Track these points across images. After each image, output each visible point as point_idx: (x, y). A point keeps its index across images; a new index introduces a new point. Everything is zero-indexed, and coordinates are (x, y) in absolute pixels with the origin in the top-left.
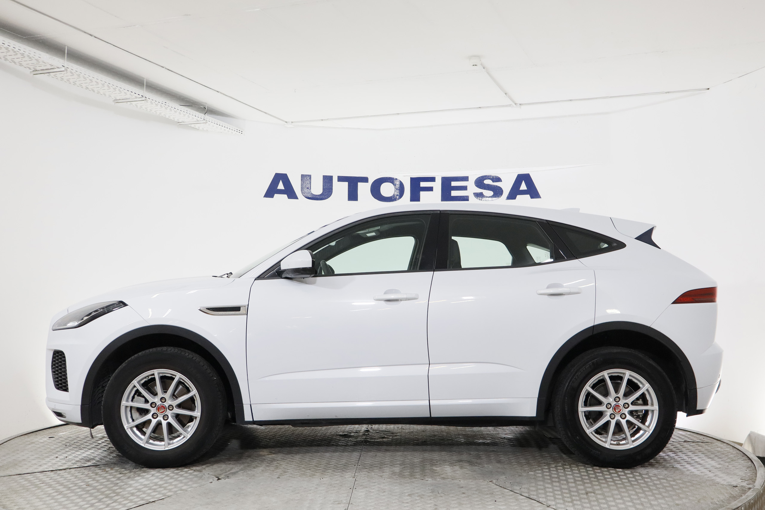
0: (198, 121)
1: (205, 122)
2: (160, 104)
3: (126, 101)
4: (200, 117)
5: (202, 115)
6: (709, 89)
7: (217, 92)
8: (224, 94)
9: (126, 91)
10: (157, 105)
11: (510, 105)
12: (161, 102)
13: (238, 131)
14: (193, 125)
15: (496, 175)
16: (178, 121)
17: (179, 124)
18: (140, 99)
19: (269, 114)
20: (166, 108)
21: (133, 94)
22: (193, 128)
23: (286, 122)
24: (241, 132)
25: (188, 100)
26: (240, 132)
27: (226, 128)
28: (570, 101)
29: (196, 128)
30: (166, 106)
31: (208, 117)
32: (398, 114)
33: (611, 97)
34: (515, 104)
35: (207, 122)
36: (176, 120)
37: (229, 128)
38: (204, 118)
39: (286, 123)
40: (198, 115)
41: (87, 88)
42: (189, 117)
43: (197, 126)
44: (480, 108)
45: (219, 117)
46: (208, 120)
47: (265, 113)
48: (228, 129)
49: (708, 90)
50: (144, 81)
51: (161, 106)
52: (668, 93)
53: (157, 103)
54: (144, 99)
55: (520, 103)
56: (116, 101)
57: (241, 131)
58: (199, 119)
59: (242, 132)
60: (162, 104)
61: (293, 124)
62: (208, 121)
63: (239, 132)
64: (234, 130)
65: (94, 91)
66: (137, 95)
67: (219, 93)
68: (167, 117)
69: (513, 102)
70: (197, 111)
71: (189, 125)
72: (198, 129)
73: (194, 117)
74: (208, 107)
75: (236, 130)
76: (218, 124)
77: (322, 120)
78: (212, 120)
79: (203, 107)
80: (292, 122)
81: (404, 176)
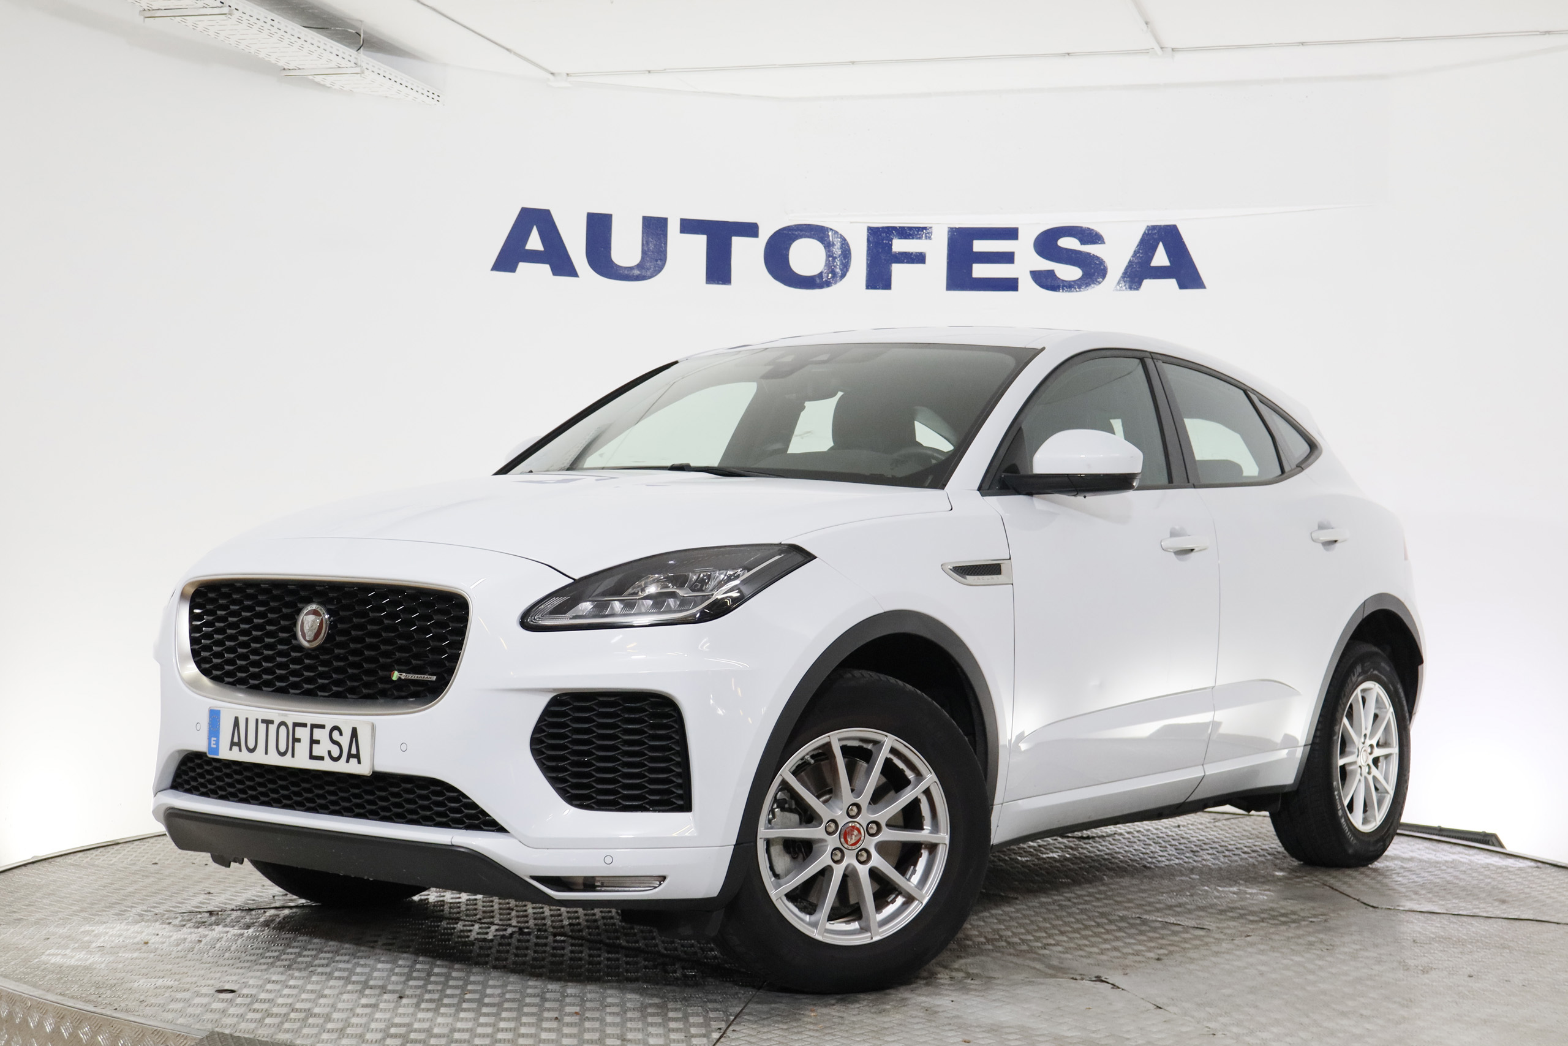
0: (343, 67)
1: (358, 70)
2: (260, 23)
3: (175, 12)
4: (347, 58)
5: (349, 52)
10: (250, 26)
11: (1146, 52)
12: (263, 19)
14: (318, 79)
15: (1092, 227)
16: (286, 67)
17: (285, 74)
18: (217, 11)
19: (515, 54)
20: (271, 35)
22: (318, 84)
23: (552, 74)
24: (437, 98)
26: (435, 97)
27: (403, 88)
29: (324, 86)
30: (273, 30)
31: (365, 58)
32: (853, 63)
34: (1161, 48)
35: (362, 72)
36: (281, 64)
37: (410, 87)
38: (355, 61)
39: (551, 77)
40: (344, 53)
42: (320, 57)
43: (329, 80)
44: (1069, 54)
45: (380, 55)
46: (364, 65)
47: (507, 50)
48: (408, 90)
51: (261, 30)
52: (1547, 35)
54: (226, 10)
55: (1175, 46)
56: (149, 13)
57: (436, 95)
58: (344, 63)
59: (439, 99)
60: (264, 24)
61: (569, 79)
62: (365, 68)
64: (421, 91)
68: (262, 55)
69: (1159, 42)
70: (340, 41)
71: (311, 77)
72: (329, 88)
73: (333, 57)
74: (365, 33)
75: (426, 93)
76: (387, 77)
77: (649, 72)
78: (373, 66)
79: (354, 32)
80: (568, 74)
81: (852, 223)
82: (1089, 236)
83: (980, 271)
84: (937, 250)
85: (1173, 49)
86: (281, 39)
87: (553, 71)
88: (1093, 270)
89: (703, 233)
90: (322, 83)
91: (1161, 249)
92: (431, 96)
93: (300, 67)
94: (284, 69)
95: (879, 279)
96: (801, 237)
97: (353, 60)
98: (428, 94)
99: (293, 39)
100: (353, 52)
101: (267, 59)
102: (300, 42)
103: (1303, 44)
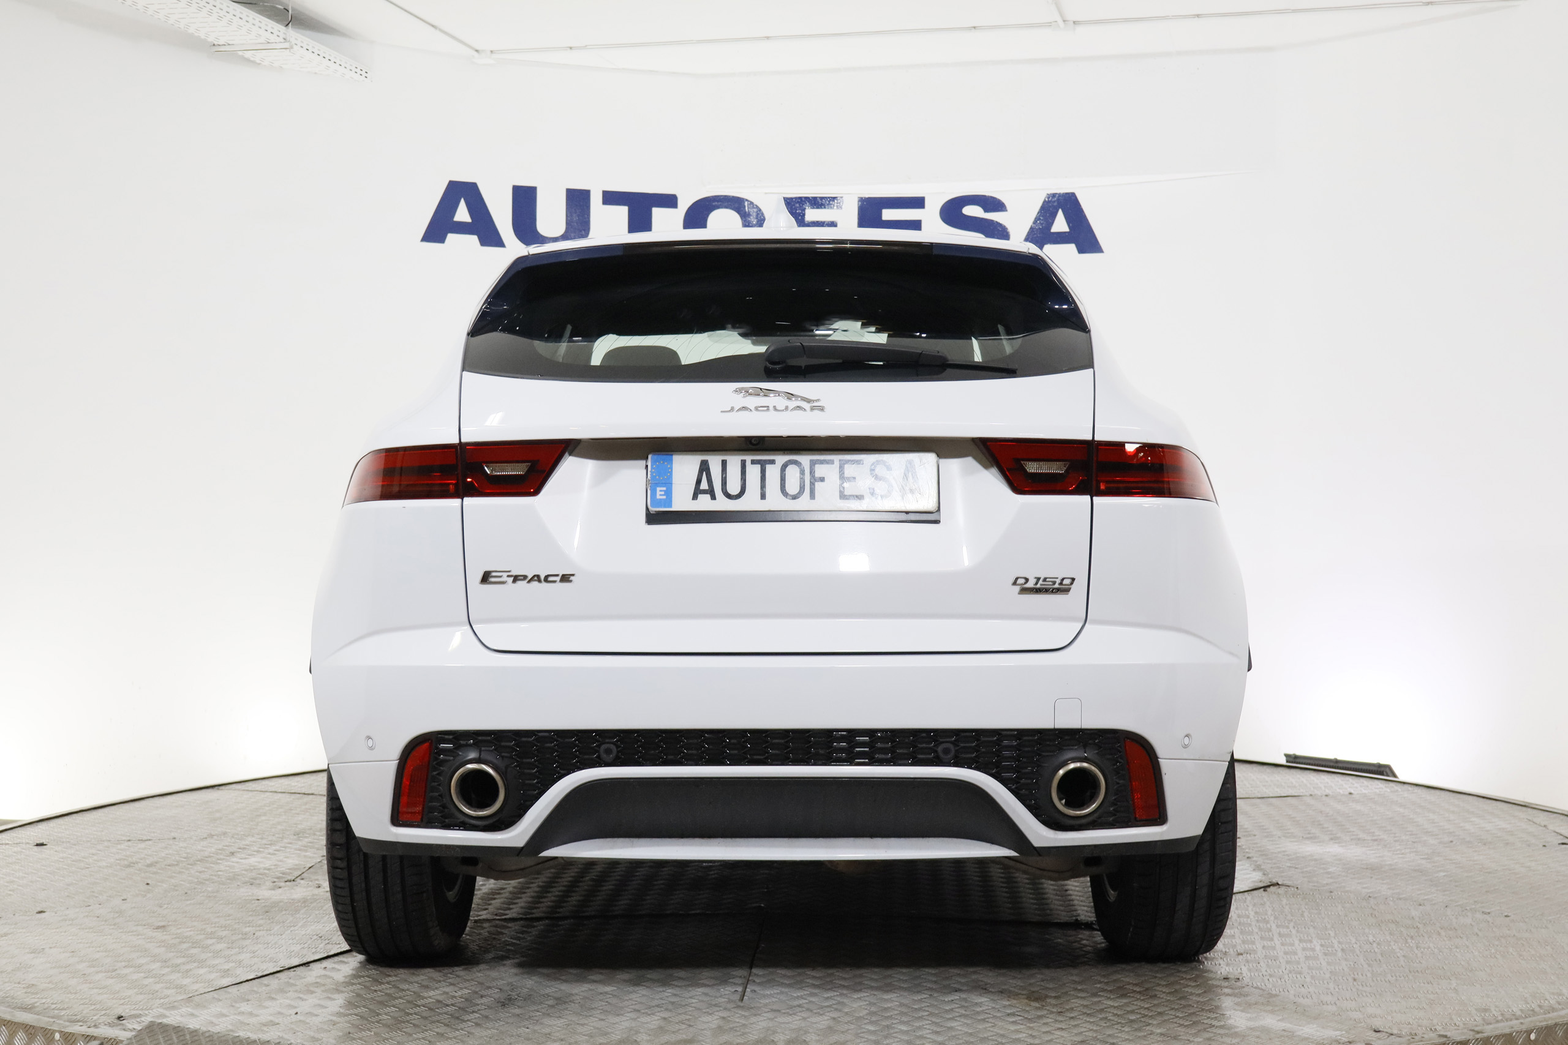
0: (269, 43)
1: (287, 45)
4: (276, 33)
5: (278, 28)
10: (180, 0)
11: (1049, 25)
13: (358, 70)
14: (248, 55)
15: (994, 195)
16: (216, 43)
17: (214, 50)
19: (441, 30)
20: (200, 9)
22: (248, 60)
23: (477, 51)
24: (364, 74)
27: (331, 64)
28: (1197, 19)
29: (254, 62)
30: (202, 4)
31: (292, 33)
32: (768, 38)
33: (1295, 11)
34: (1064, 21)
35: (291, 47)
36: (211, 39)
37: (338, 62)
38: (284, 36)
39: (476, 54)
40: (273, 28)
42: (249, 31)
43: (258, 57)
44: (975, 28)
45: (308, 32)
46: (293, 41)
47: (433, 26)
48: (336, 66)
51: (190, 4)
52: (1430, 6)
55: (1076, 20)
57: (364, 71)
58: (273, 38)
59: (366, 75)
61: (493, 56)
64: (349, 67)
68: (191, 30)
69: (1061, 15)
70: (269, 17)
71: (240, 53)
72: (259, 64)
73: (262, 32)
74: (293, 9)
75: (354, 70)
76: (316, 53)
77: (571, 48)
78: (302, 42)
79: (282, 7)
80: (492, 51)
81: (766, 193)
82: (993, 204)
84: (848, 218)
85: (1074, 22)
86: (210, 13)
87: (478, 48)
88: (996, 236)
89: (624, 204)
90: (252, 59)
91: (1060, 215)
92: (359, 72)
93: (230, 43)
94: (214, 45)
96: (718, 207)
97: (282, 36)
98: (356, 70)
99: (222, 13)
100: (282, 28)
101: (196, 34)
102: (229, 16)
103: (1198, 16)
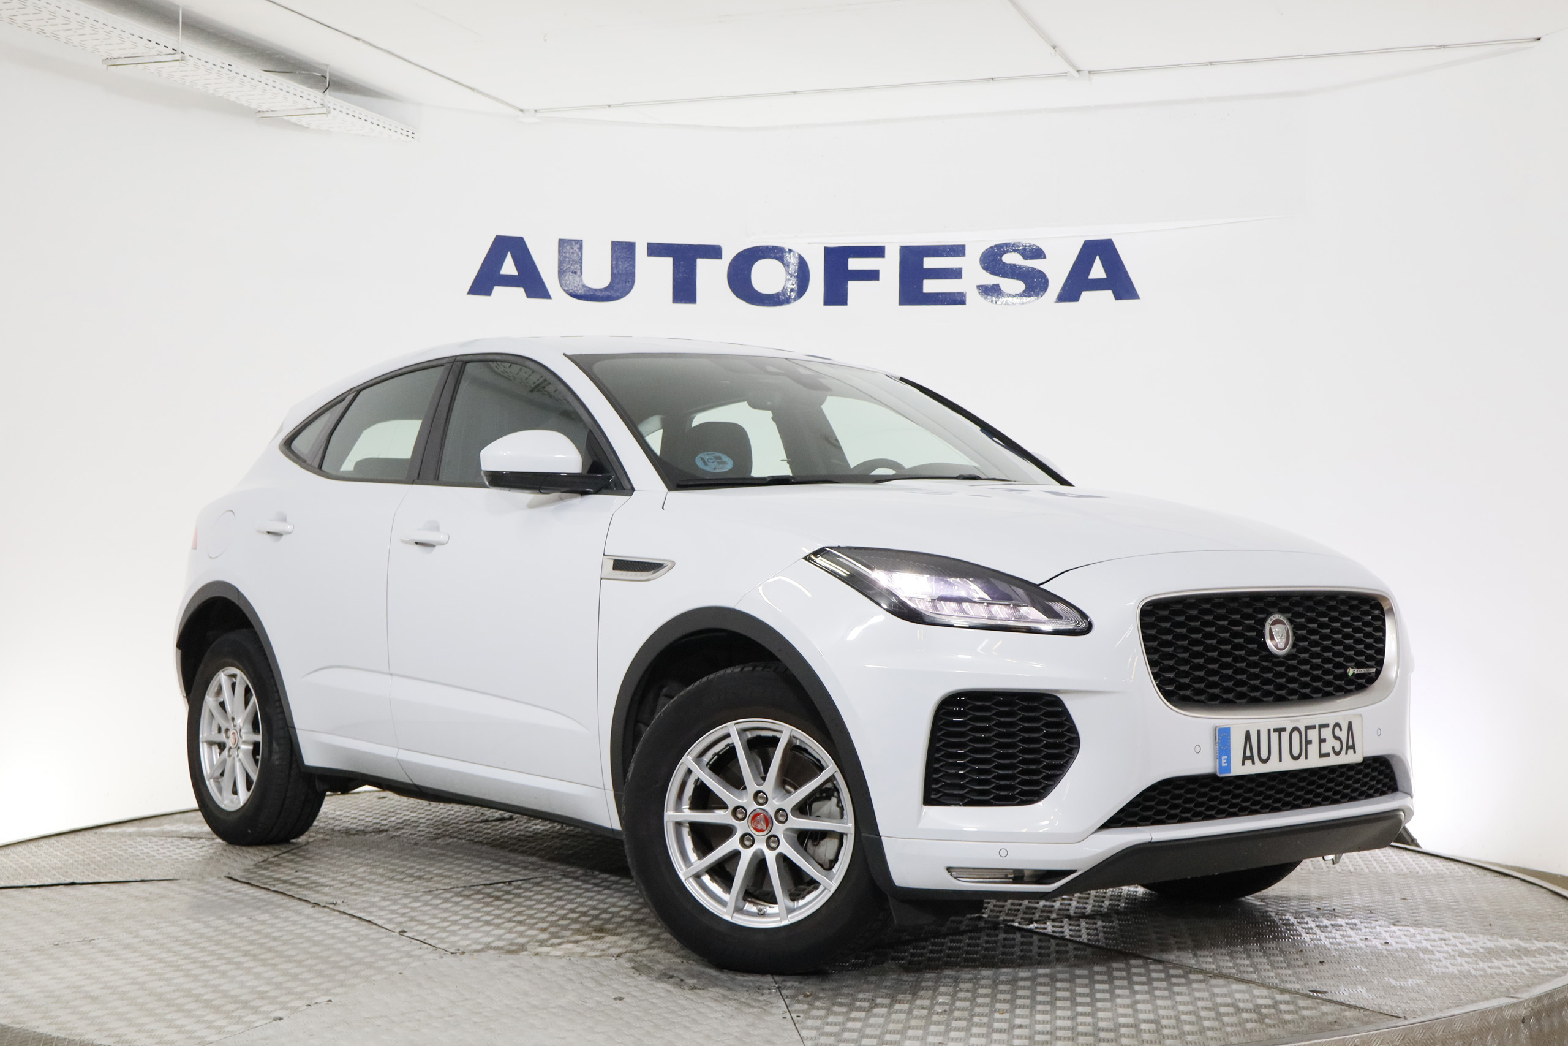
0: (307, 108)
1: (324, 110)
2: (217, 68)
3: (134, 60)
4: (313, 99)
5: (316, 94)
6: (1539, 39)
7: (356, 38)
8: (371, 45)
9: (136, 39)
10: (208, 71)
12: (219, 64)
13: (404, 132)
14: (294, 119)
15: (1032, 243)
16: (260, 110)
17: (259, 115)
18: (170, 58)
19: (479, 92)
20: (231, 79)
21: (153, 44)
22: (295, 124)
23: (521, 110)
24: (411, 135)
25: (282, 57)
27: (374, 126)
28: (1209, 66)
29: (302, 127)
30: (232, 74)
31: (332, 99)
32: (795, 93)
33: (1307, 57)
34: (1078, 71)
35: (329, 112)
36: (253, 106)
37: (381, 125)
38: (321, 102)
39: (520, 113)
40: (308, 94)
41: (41, 31)
42: (285, 98)
43: (304, 121)
44: (993, 79)
46: (332, 106)
47: (471, 88)
48: (380, 128)
49: (1538, 42)
50: (179, 14)
51: (220, 73)
52: (1442, 49)
53: (209, 66)
54: (178, 56)
55: (1090, 69)
56: (111, 62)
57: (411, 132)
58: (310, 104)
59: (413, 136)
60: (221, 69)
61: (538, 115)
62: (331, 108)
63: (407, 134)
64: (393, 129)
65: (57, 37)
66: (161, 48)
67: (360, 43)
68: (232, 99)
69: (1073, 66)
70: (305, 83)
71: (286, 118)
72: (308, 128)
73: (298, 99)
74: (331, 75)
75: (400, 131)
76: (357, 117)
77: (609, 106)
78: (341, 107)
79: (320, 75)
80: (536, 111)
81: (809, 243)
83: (930, 286)
84: (889, 267)
85: (1088, 72)
87: (522, 108)
88: (1035, 283)
90: (299, 123)
93: (272, 109)
94: (258, 111)
95: (835, 296)
97: (319, 101)
100: (319, 94)
101: (239, 102)
103: (1211, 63)
